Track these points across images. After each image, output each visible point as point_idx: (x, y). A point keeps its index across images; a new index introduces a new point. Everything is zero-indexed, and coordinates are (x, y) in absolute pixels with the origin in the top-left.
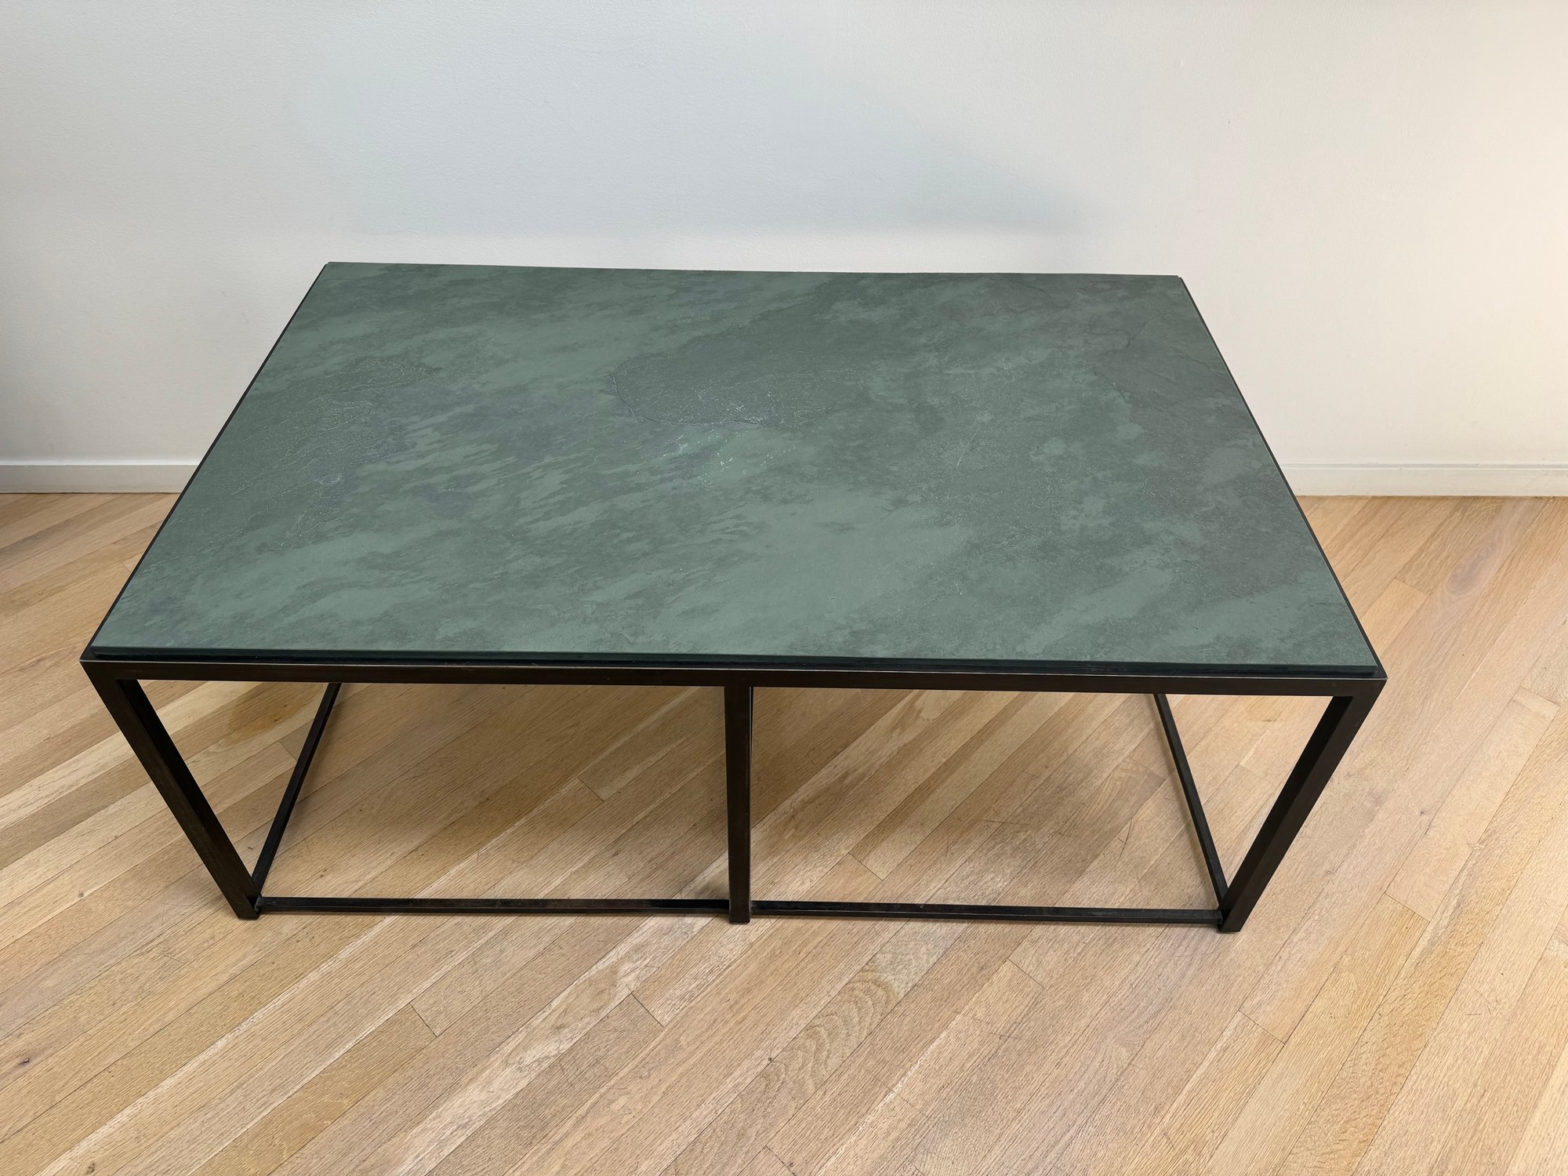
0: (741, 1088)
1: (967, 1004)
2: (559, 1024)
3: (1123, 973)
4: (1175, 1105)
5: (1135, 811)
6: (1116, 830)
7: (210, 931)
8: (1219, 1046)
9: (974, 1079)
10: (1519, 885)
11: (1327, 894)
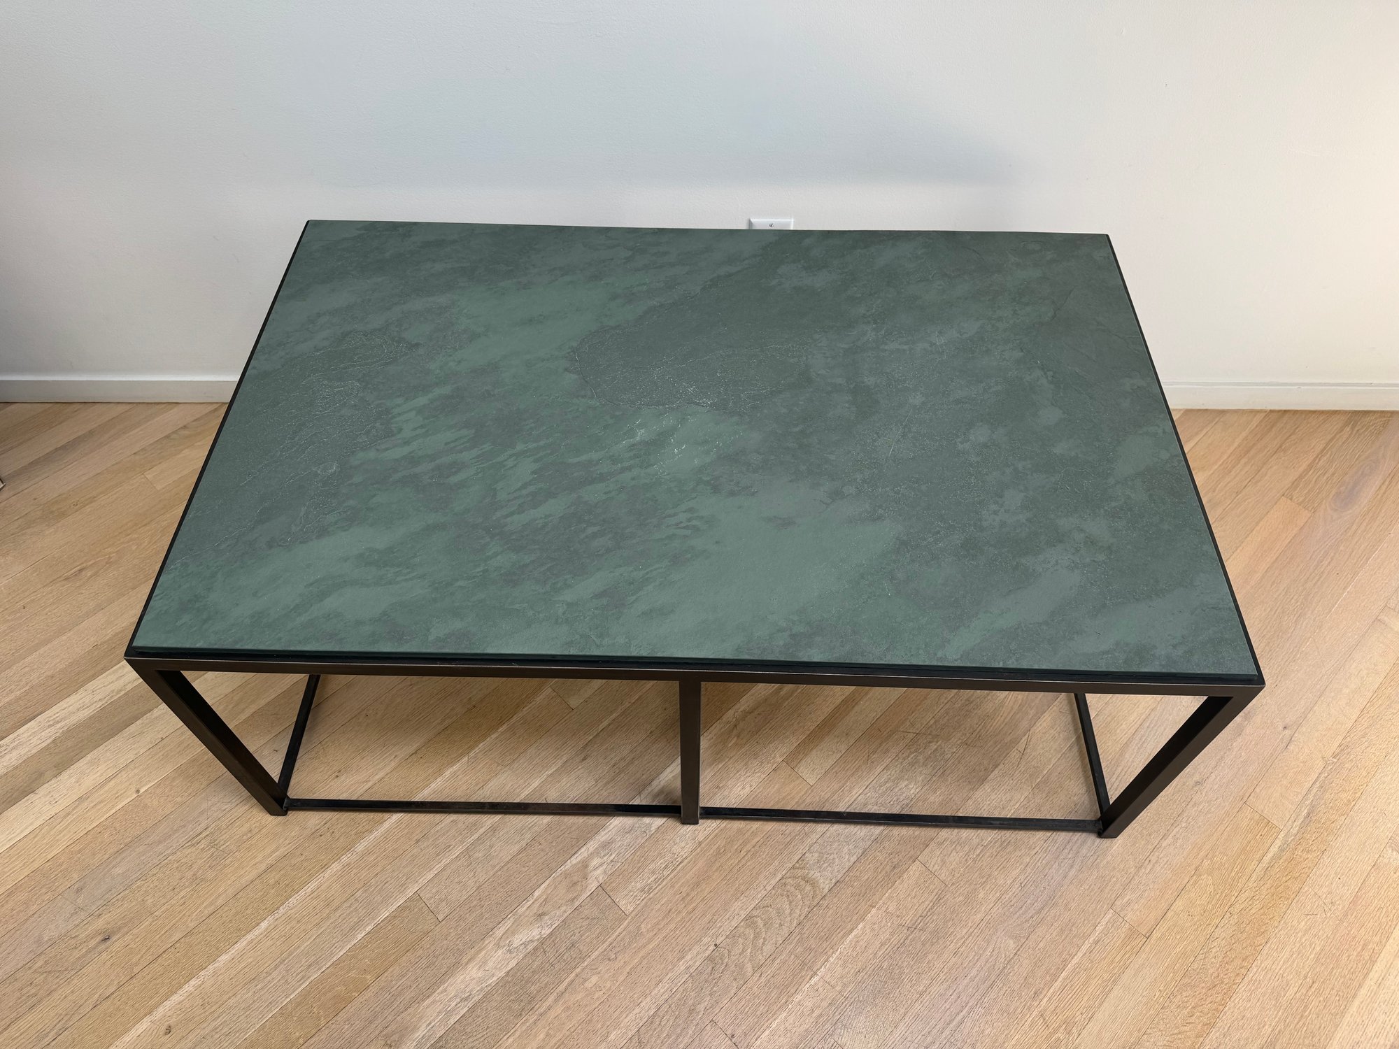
0: (692, 971)
1: (880, 899)
2: (540, 912)
3: (1015, 873)
4: (1051, 991)
5: (1033, 723)
6: (1016, 741)
7: (248, 825)
8: (1091, 940)
9: (885, 965)
10: (1363, 797)
11: (1195, 804)
